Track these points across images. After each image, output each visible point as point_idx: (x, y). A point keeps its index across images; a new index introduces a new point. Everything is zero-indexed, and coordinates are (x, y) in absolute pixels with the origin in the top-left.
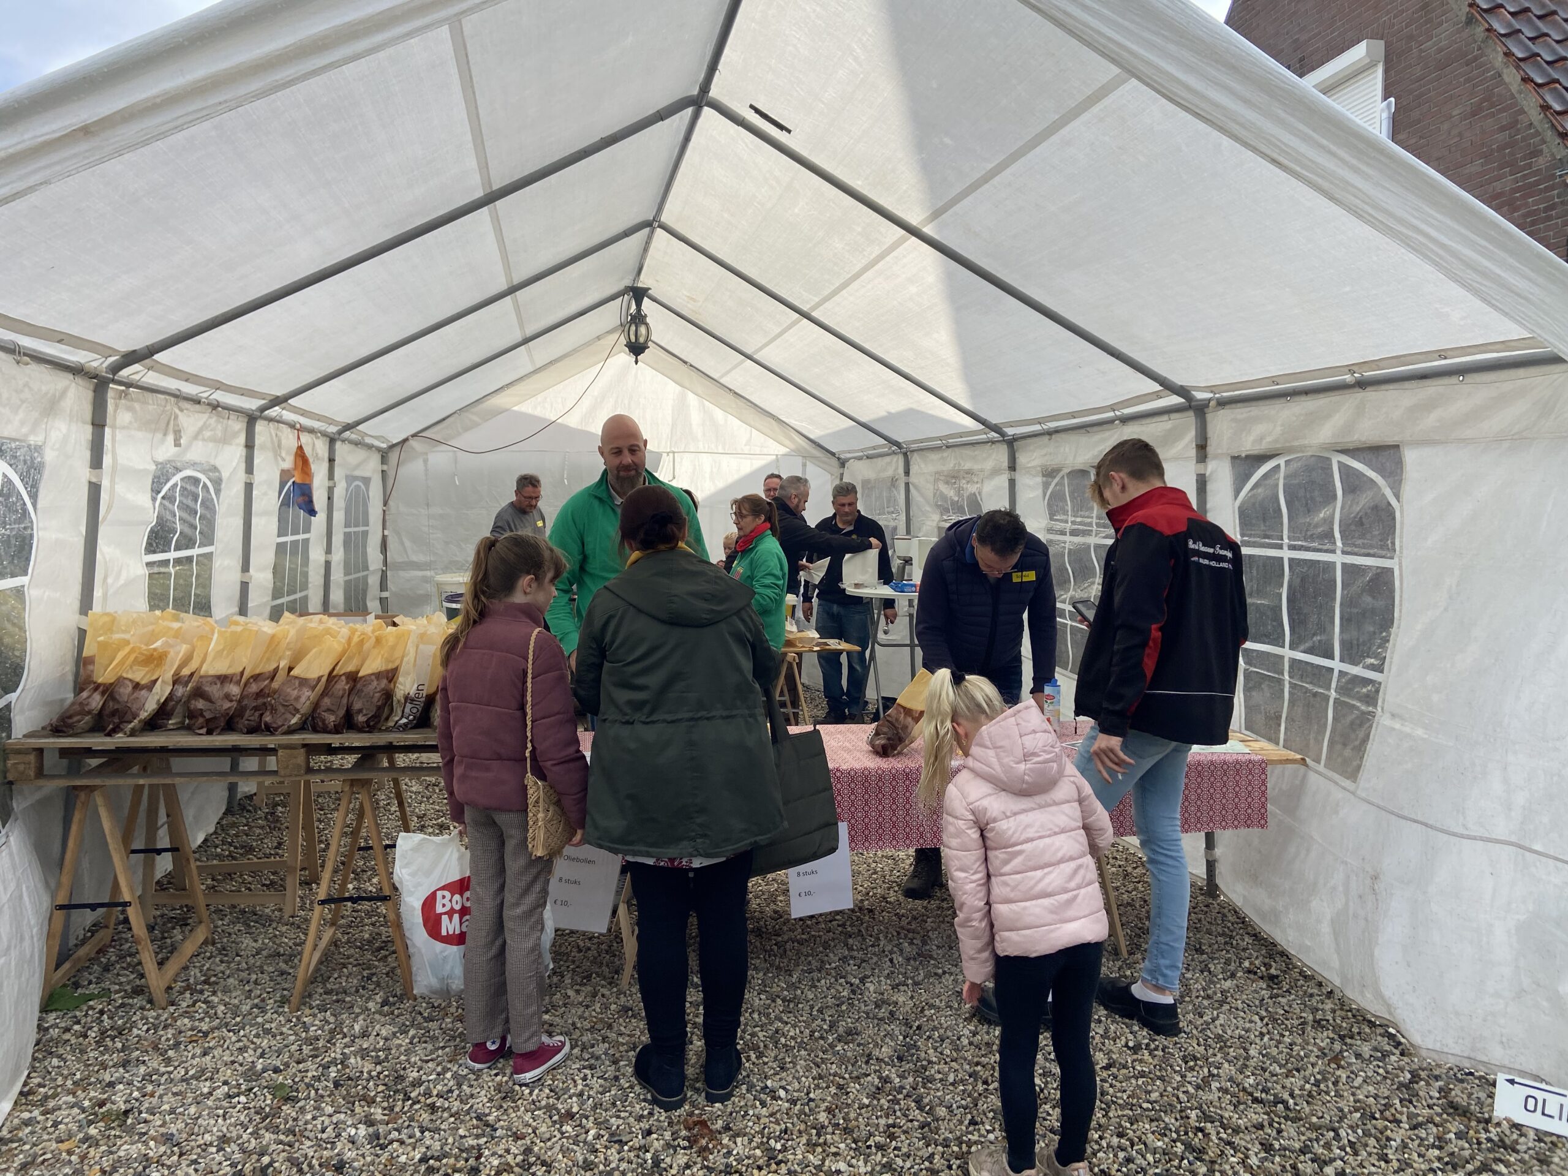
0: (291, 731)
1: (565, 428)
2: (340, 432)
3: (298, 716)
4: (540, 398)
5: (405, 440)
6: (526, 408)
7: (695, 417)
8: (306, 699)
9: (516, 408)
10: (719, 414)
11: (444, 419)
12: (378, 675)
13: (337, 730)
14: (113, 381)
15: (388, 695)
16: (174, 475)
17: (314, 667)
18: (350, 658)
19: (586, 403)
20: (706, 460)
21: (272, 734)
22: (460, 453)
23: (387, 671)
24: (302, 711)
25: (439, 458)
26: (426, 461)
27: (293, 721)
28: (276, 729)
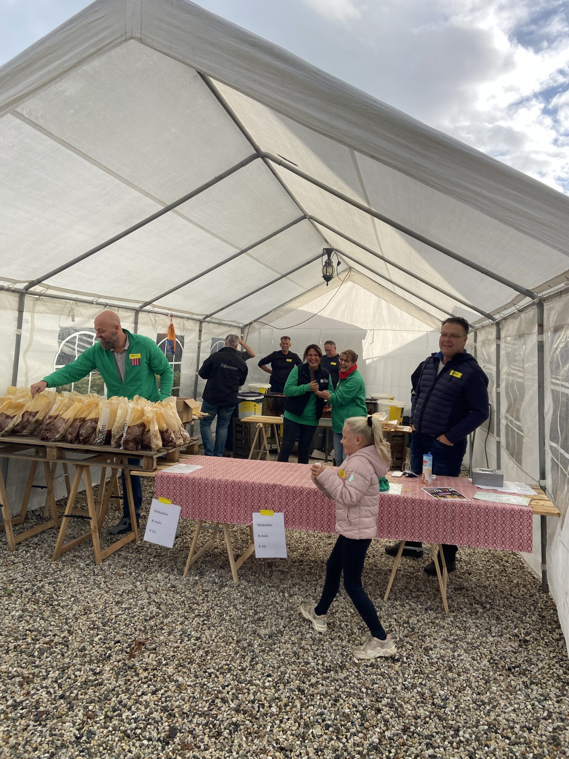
0: (56, 441)
1: (321, 317)
2: (204, 319)
3: (59, 435)
4: (311, 303)
5: (251, 323)
6: (304, 308)
7: (385, 312)
8: (62, 427)
9: (300, 309)
10: (397, 310)
11: (268, 314)
12: (92, 420)
13: (71, 442)
14: (26, 293)
15: (94, 429)
16: (74, 333)
17: (69, 415)
18: (83, 412)
19: (332, 304)
20: (390, 334)
21: (48, 441)
22: (274, 329)
23: (96, 419)
24: (61, 433)
25: (265, 331)
26: (260, 333)
27: (57, 437)
28: (50, 439)
